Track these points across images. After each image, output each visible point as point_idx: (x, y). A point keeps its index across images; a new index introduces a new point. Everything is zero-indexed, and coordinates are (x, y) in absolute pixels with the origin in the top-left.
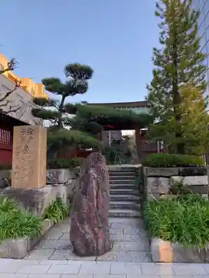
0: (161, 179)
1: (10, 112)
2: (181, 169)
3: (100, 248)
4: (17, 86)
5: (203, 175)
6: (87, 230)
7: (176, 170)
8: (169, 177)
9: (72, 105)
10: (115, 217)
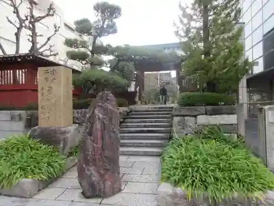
0: (186, 118)
1: (51, 55)
2: (209, 108)
3: (107, 190)
4: (56, 31)
5: (232, 114)
6: (93, 172)
7: (202, 109)
8: (195, 116)
9: (102, 46)
10: (141, 155)
